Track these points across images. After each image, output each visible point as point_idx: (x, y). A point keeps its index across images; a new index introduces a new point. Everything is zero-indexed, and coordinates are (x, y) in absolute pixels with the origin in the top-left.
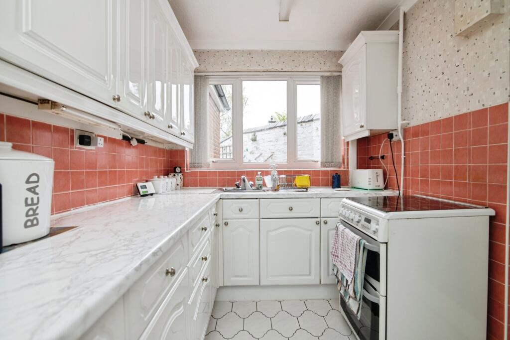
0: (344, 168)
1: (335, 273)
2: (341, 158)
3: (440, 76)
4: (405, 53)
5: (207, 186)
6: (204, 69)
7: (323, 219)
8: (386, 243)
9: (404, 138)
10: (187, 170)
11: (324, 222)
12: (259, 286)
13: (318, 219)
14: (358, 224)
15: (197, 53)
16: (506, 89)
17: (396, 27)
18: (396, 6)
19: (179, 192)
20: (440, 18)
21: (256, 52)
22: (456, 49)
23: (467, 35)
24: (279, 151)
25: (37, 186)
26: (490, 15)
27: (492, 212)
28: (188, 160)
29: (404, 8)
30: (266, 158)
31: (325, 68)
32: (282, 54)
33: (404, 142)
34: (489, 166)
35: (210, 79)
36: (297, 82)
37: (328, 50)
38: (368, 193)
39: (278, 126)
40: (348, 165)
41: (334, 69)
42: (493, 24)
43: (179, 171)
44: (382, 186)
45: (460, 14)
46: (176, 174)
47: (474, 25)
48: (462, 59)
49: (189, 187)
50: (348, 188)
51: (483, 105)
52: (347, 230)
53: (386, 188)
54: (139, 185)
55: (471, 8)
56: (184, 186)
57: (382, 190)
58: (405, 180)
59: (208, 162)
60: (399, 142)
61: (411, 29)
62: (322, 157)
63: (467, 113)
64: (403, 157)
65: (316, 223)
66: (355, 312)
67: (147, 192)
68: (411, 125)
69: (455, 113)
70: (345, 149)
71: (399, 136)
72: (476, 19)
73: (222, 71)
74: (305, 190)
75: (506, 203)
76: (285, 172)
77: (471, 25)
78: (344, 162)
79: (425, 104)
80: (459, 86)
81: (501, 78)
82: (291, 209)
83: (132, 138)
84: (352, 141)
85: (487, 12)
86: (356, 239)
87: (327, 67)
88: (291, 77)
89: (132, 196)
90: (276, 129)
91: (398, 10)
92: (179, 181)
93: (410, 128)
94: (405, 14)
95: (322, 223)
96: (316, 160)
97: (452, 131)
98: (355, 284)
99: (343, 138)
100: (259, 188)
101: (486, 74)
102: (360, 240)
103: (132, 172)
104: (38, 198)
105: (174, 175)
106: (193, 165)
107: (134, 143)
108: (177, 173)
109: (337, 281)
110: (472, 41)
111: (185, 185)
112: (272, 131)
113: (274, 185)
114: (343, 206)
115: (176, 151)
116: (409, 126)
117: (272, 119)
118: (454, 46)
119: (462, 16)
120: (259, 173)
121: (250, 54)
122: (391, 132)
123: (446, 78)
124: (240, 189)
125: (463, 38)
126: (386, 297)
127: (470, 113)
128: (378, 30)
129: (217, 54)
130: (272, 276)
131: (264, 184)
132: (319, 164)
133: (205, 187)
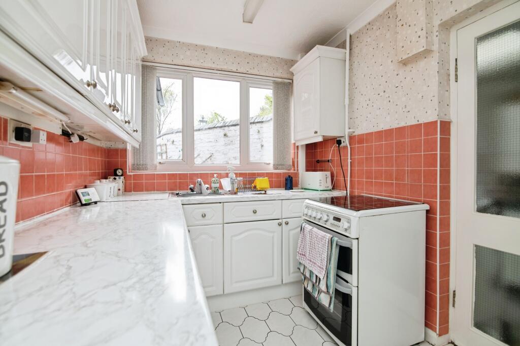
0: (295, 170)
1: (302, 271)
2: (291, 160)
3: (382, 94)
4: (351, 69)
5: (154, 190)
6: (152, 59)
7: (284, 221)
8: (358, 239)
9: (350, 145)
10: (129, 172)
11: (286, 223)
12: (223, 295)
13: (280, 221)
14: (327, 223)
15: (148, 40)
16: (436, 110)
17: (342, 46)
18: (343, 28)
19: (121, 198)
20: (382, 45)
21: (211, 48)
22: (396, 73)
23: (405, 63)
24: (219, 152)
25: (5, 200)
26: (425, 50)
27: (427, 207)
28: (130, 160)
29: (350, 31)
30: (204, 159)
31: (278, 74)
32: (237, 55)
33: (350, 148)
34: (424, 170)
35: (157, 71)
36: (250, 85)
37: (281, 57)
38: (322, 194)
39: (218, 127)
40: (297, 167)
41: (285, 76)
42: (425, 58)
43: (120, 174)
44: (330, 187)
45: (401, 45)
46: (117, 178)
47: (413, 55)
48: (401, 82)
49: (133, 192)
50: (298, 189)
51: (418, 121)
52: (315, 229)
53: (333, 188)
54: (80, 191)
55: (411, 42)
56: (125, 191)
57: (330, 190)
58: (351, 181)
59: (155, 163)
60: (346, 147)
61: (356, 50)
62: (274, 160)
63: (405, 127)
64: (349, 161)
65: (279, 224)
66: (327, 305)
67: (91, 199)
68: (356, 133)
69: (395, 125)
70: (295, 152)
71: (346, 142)
72: (415, 52)
73: (172, 63)
74: (264, 192)
75: (437, 199)
76: (241, 175)
77: (410, 55)
78: (293, 165)
79: (369, 116)
80: (398, 104)
81: (431, 100)
82: (255, 212)
83: (73, 134)
84: (302, 146)
85: (423, 47)
86: (328, 237)
87: (280, 73)
88: (244, 79)
89: (70, 206)
90: (215, 130)
91: (345, 31)
92: (121, 186)
93: (356, 136)
94: (351, 36)
95: (284, 224)
96: (268, 163)
97: (393, 140)
98: (328, 279)
99: (293, 142)
100: (215, 192)
101: (420, 96)
102: (332, 238)
103: (71, 175)
104: (5, 217)
105: (115, 179)
106: (136, 167)
107: (75, 139)
108: (118, 176)
109: (303, 278)
110: (408, 68)
111: (127, 189)
112: (211, 131)
113: (233, 187)
114: (307, 207)
115: (116, 150)
116: (354, 134)
117: (203, 118)
118: (394, 70)
119: (403, 47)
120: (215, 175)
121: (204, 50)
122: (338, 139)
123: (387, 96)
124: (195, 192)
125: (401, 64)
126: (358, 287)
127: (408, 126)
128: (326, 46)
129: (167, 44)
130: (236, 282)
131: (221, 187)
132: (271, 166)
133: (152, 192)
